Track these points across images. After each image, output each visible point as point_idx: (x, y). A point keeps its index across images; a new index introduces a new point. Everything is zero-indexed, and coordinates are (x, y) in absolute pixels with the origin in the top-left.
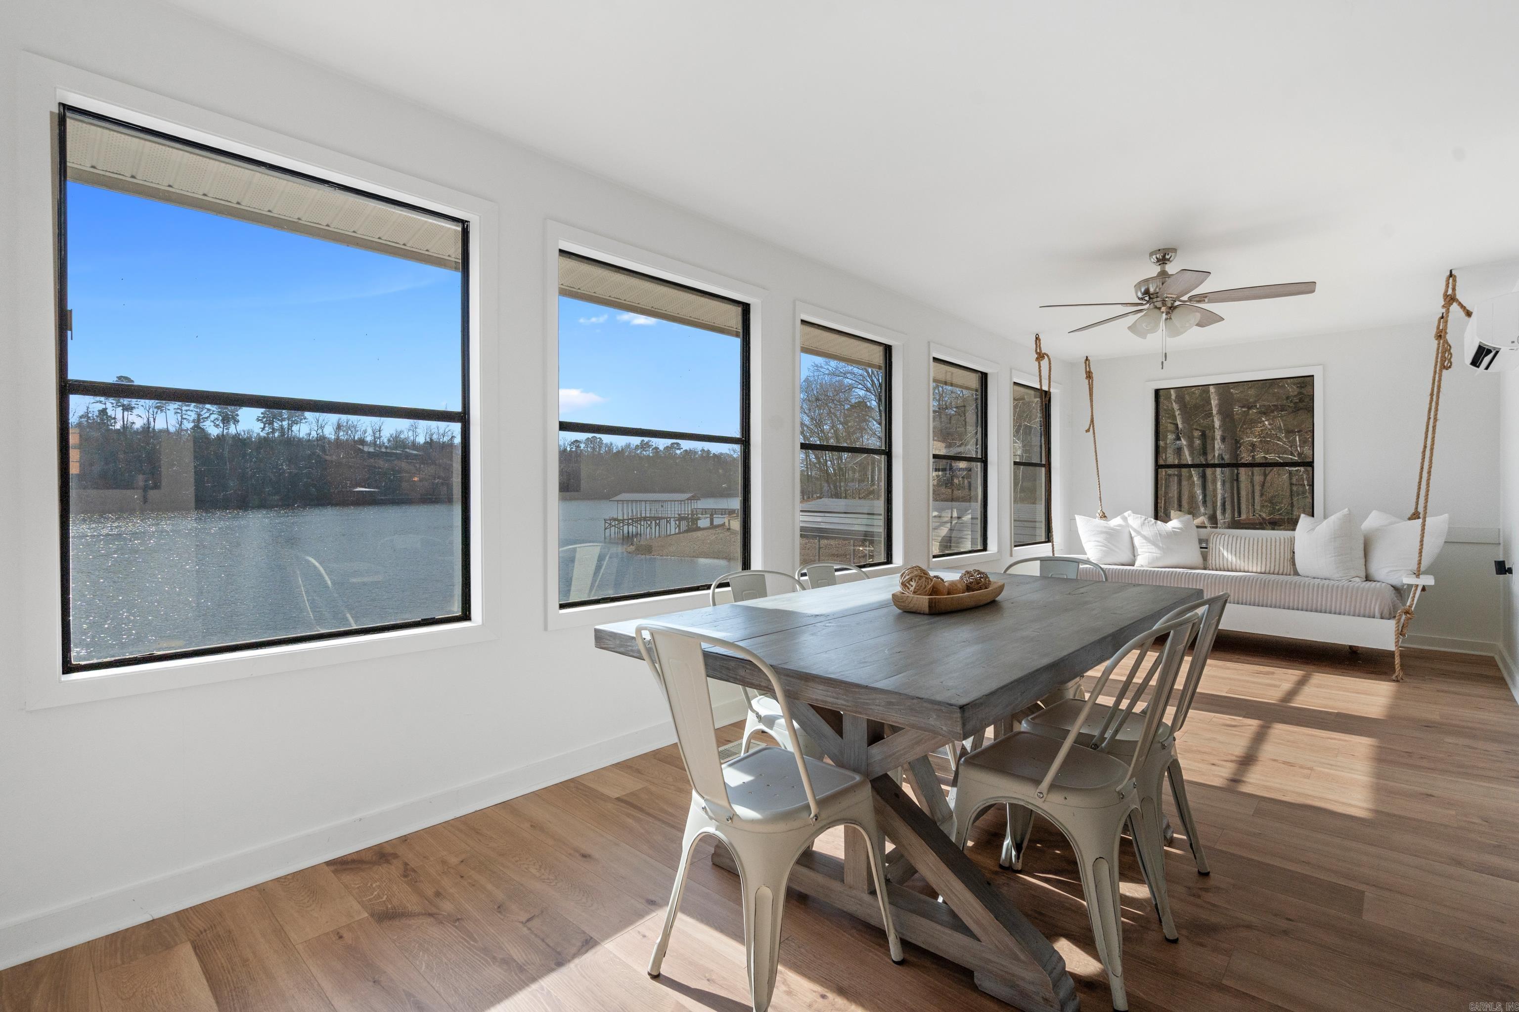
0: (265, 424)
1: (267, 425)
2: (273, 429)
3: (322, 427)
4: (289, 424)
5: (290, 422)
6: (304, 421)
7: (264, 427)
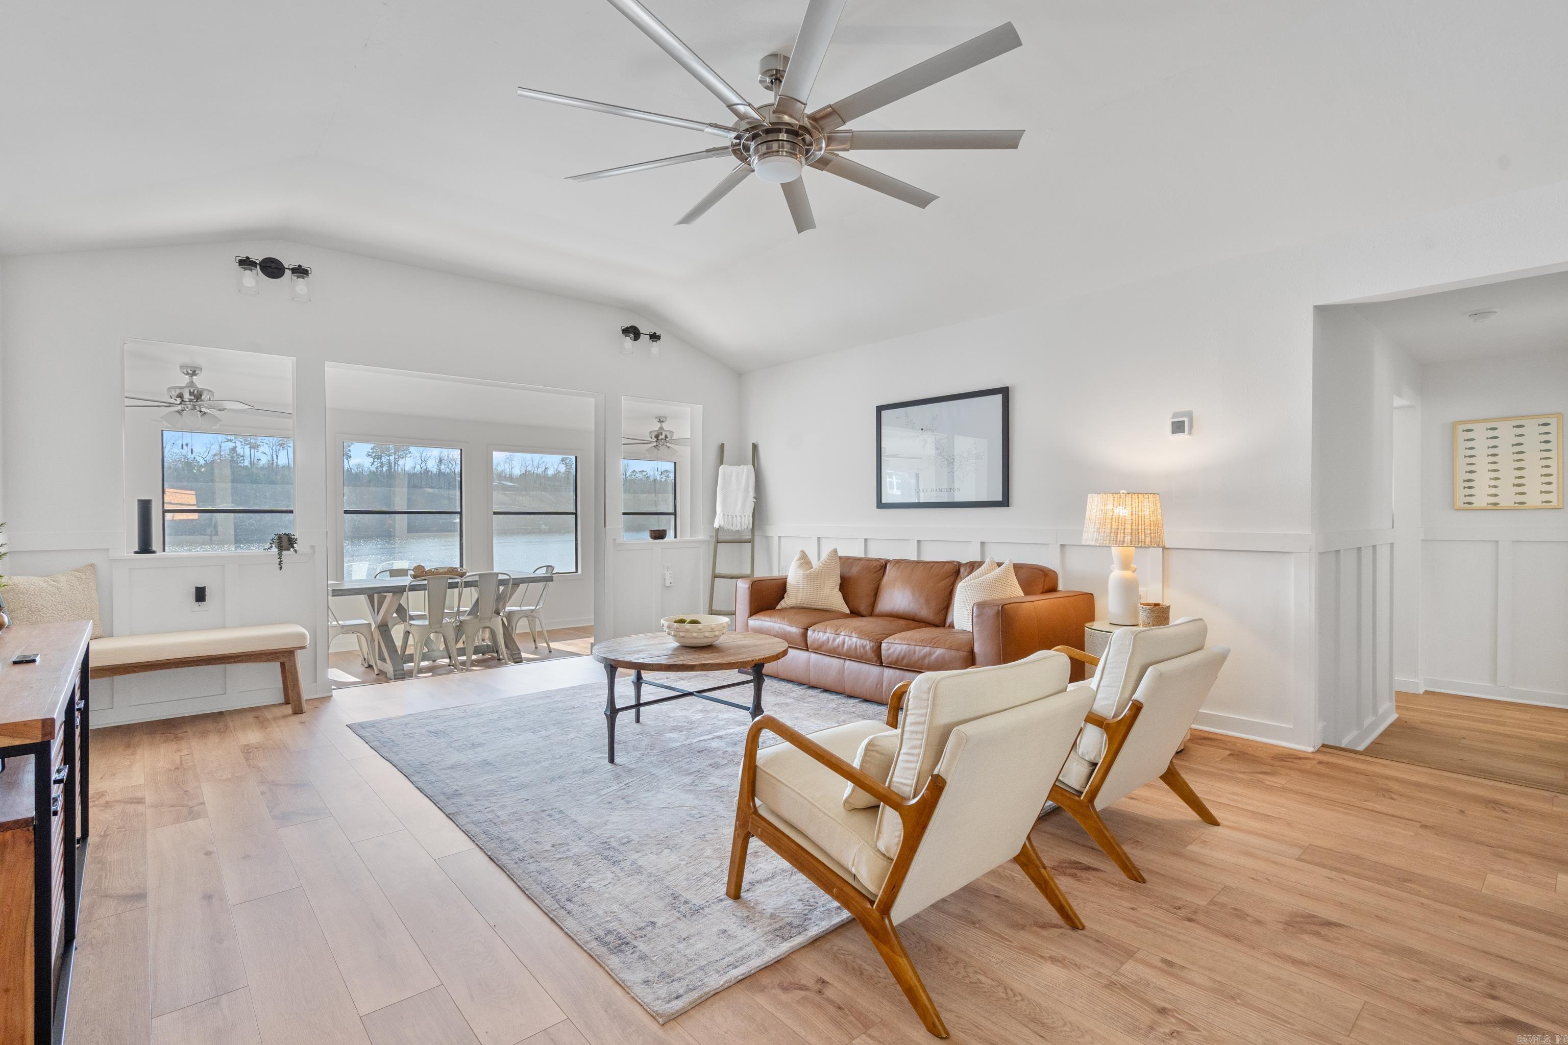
0: (374, 459)
1: (376, 460)
2: (382, 463)
3: (425, 461)
4: (395, 459)
5: (397, 457)
6: (409, 455)
7: (374, 462)
